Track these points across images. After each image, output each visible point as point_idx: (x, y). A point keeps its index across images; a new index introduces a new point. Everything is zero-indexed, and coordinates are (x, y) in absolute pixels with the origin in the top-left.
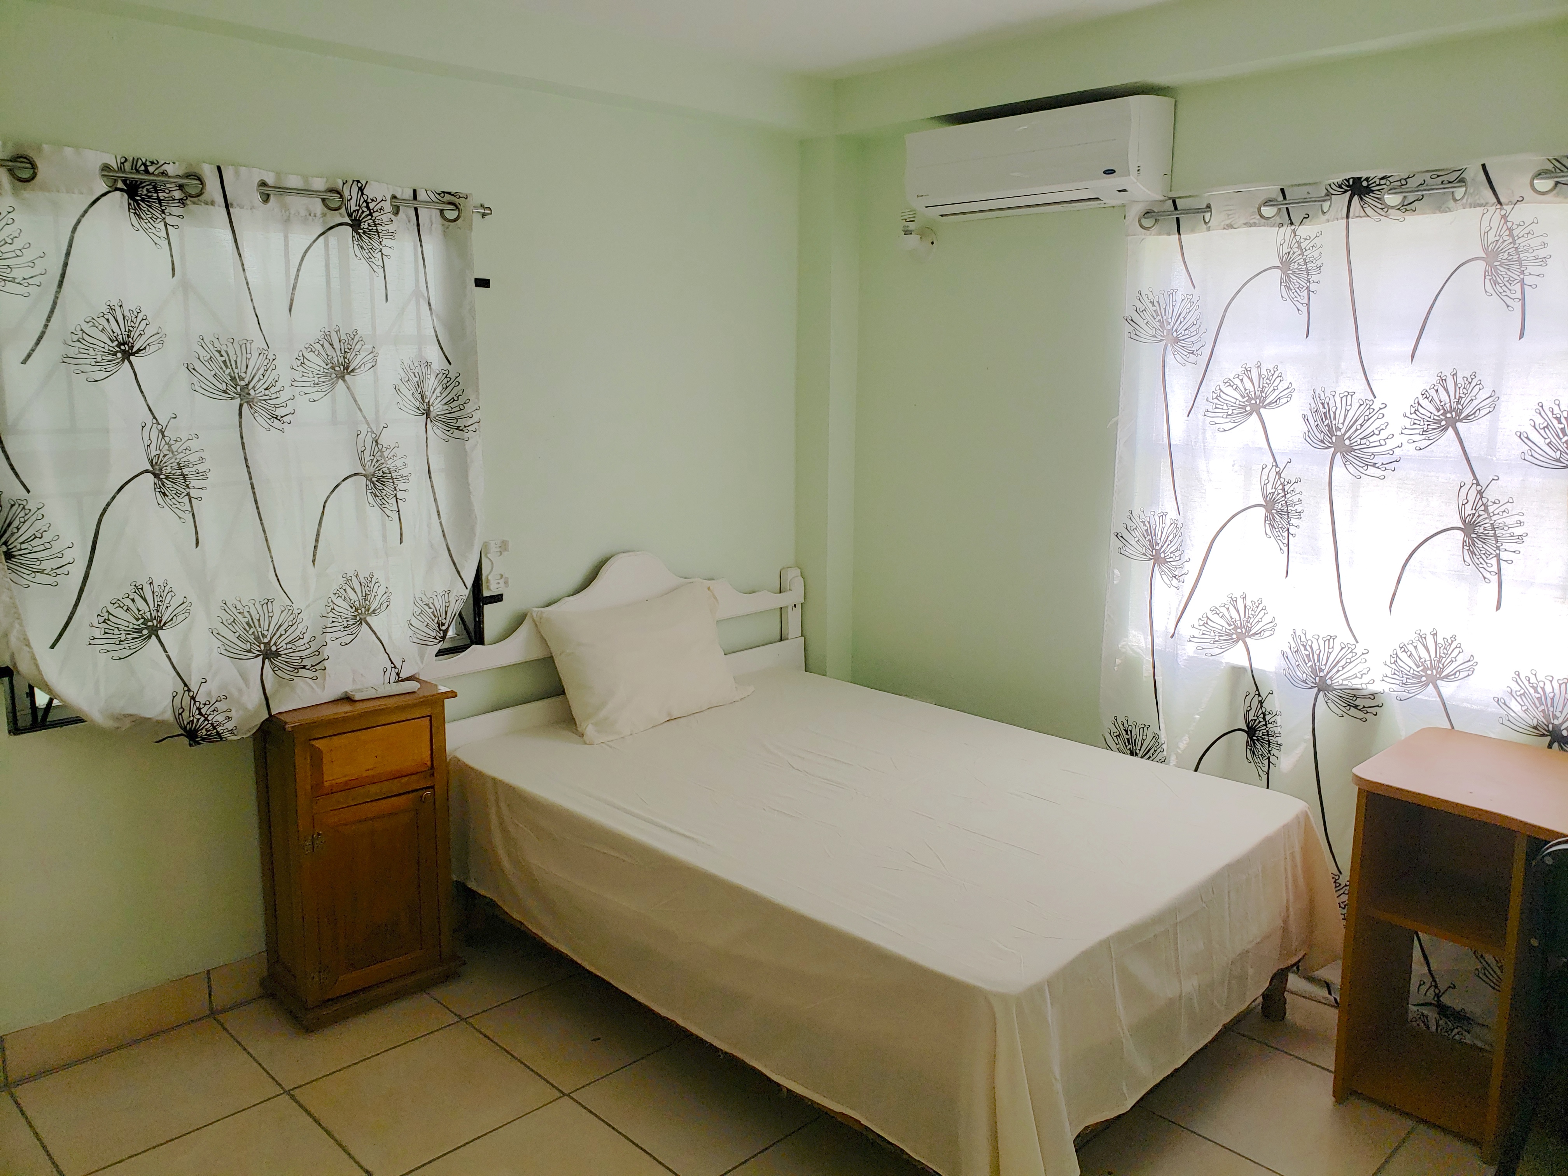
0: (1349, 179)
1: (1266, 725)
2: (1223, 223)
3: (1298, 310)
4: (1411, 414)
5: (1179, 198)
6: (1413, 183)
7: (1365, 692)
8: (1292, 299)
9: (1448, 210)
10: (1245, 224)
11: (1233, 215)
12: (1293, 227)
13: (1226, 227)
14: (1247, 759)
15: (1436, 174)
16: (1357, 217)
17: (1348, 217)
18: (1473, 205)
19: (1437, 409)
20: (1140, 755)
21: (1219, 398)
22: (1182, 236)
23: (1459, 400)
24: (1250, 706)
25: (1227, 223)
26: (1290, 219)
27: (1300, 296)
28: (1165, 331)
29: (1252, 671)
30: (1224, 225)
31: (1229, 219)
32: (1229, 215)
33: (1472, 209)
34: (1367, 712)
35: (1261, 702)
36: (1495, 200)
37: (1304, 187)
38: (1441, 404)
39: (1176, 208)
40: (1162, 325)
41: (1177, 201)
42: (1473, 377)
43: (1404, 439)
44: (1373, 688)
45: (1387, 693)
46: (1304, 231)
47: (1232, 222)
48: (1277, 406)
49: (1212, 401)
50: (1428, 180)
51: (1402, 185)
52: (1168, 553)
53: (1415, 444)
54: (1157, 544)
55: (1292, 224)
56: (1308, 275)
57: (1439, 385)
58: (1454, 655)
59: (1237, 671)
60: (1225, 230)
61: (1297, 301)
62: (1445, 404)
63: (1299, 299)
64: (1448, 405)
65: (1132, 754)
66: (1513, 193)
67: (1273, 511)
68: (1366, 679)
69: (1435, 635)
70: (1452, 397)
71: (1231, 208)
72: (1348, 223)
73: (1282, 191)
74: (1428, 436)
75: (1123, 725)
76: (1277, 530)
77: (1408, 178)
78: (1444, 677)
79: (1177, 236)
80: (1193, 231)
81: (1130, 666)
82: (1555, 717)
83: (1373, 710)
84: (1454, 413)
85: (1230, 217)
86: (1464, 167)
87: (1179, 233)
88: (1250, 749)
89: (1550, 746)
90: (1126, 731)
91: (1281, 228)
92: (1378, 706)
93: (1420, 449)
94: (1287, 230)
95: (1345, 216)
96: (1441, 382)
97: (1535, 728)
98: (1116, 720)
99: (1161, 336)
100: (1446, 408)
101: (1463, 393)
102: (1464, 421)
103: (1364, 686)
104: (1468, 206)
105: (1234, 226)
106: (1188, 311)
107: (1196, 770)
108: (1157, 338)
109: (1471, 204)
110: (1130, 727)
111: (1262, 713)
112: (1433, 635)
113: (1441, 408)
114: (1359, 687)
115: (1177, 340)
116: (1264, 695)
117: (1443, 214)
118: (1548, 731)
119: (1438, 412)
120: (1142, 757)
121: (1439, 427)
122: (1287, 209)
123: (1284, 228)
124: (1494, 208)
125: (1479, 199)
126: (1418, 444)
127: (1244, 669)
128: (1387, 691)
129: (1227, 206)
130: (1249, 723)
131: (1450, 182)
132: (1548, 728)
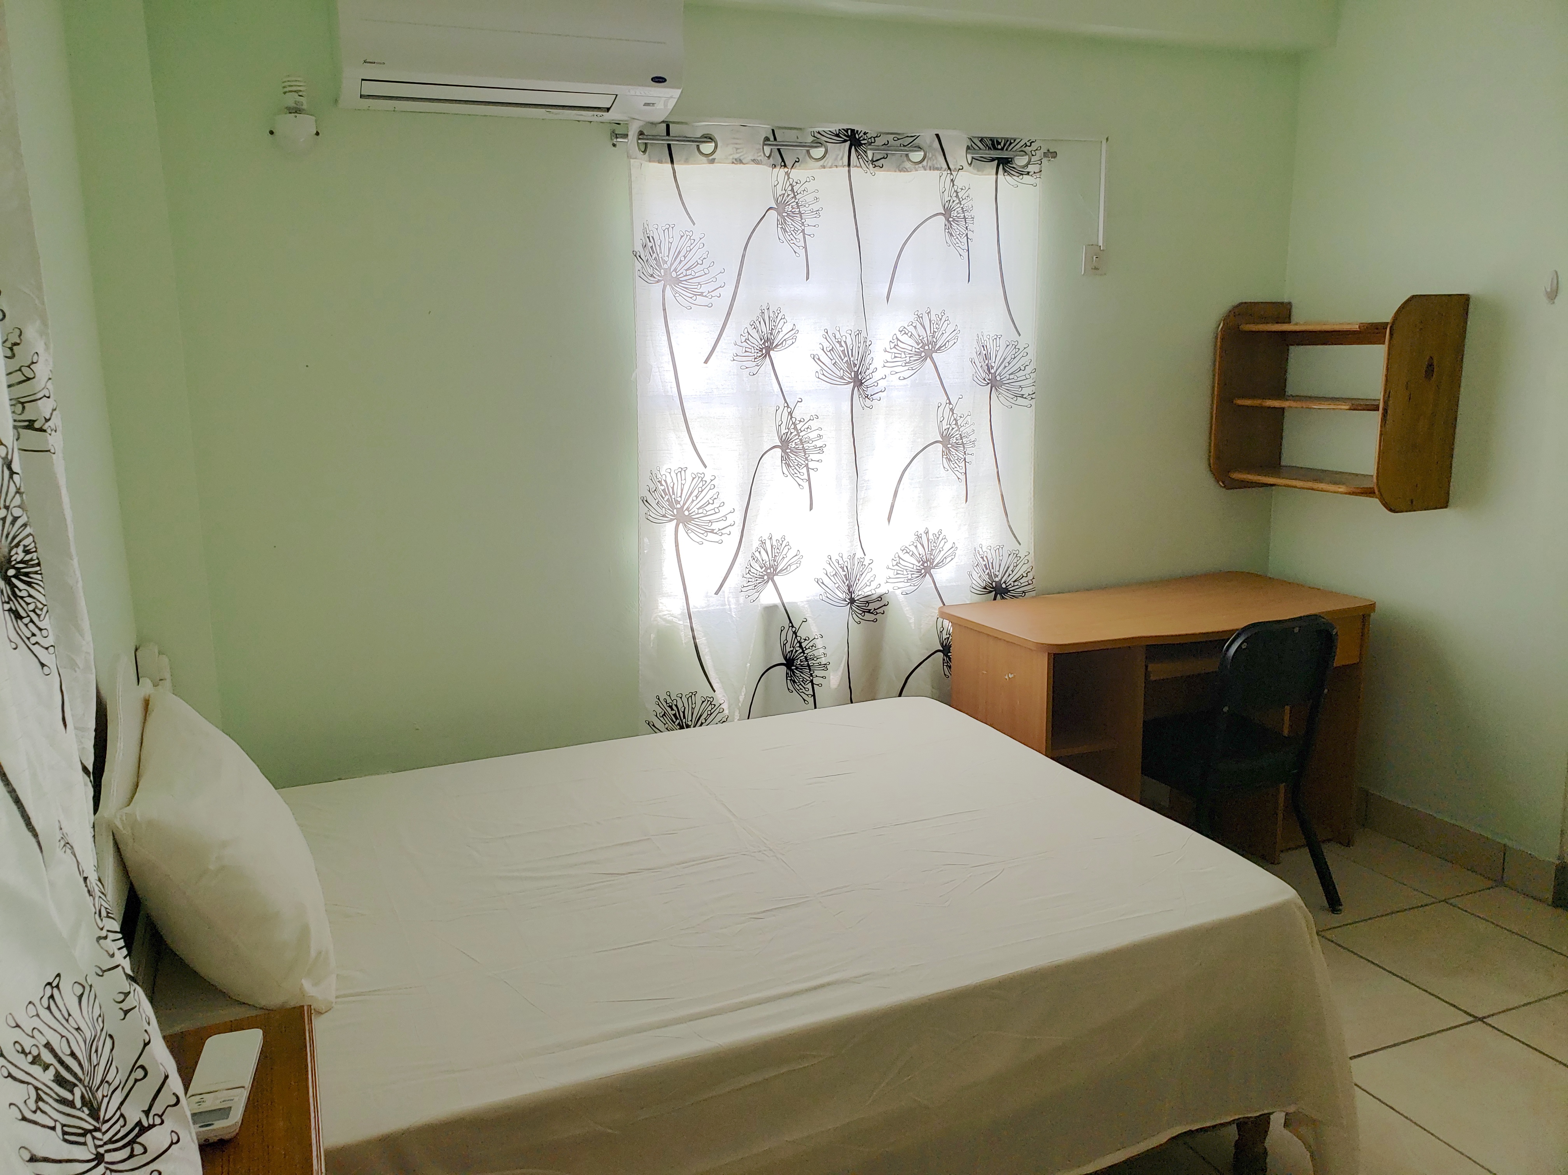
0: (848, 129)
1: (803, 652)
2: (731, 157)
3: (795, 252)
4: (891, 349)
5: (674, 123)
6: (880, 141)
7: (874, 597)
8: (788, 241)
9: (905, 170)
10: (753, 160)
11: (741, 150)
12: (786, 170)
13: (734, 161)
14: (789, 689)
15: (898, 136)
16: (855, 166)
17: (849, 165)
18: (932, 168)
19: (917, 342)
20: (692, 726)
21: (747, 341)
22: (675, 166)
23: (933, 334)
24: (786, 640)
25: (736, 158)
26: (783, 160)
27: (796, 239)
28: (662, 271)
29: (784, 606)
30: (733, 159)
31: (737, 153)
32: (737, 149)
33: (932, 171)
34: (877, 613)
35: (795, 633)
36: (946, 166)
37: (795, 131)
38: (920, 339)
39: (668, 133)
40: (659, 264)
41: (671, 126)
42: (943, 314)
43: (887, 371)
44: (880, 591)
45: (891, 592)
46: (797, 174)
47: (740, 156)
48: (783, 348)
49: (741, 344)
50: (892, 142)
51: (872, 143)
52: (695, 509)
53: (898, 375)
54: (678, 502)
55: (785, 166)
56: (802, 219)
57: (917, 322)
58: (941, 546)
59: (770, 610)
60: (733, 165)
61: (794, 243)
62: (923, 338)
63: (795, 241)
64: (925, 339)
65: (682, 728)
66: (957, 161)
67: (788, 451)
68: (873, 585)
69: (927, 533)
70: (928, 332)
71: (738, 141)
72: (849, 171)
73: (773, 131)
74: (912, 366)
75: (666, 702)
76: (793, 468)
77: (877, 137)
78: (935, 566)
79: (670, 165)
80: (687, 161)
81: (665, 636)
82: (996, 576)
83: (880, 610)
84: (930, 346)
85: (738, 151)
86: (918, 135)
87: (672, 162)
88: (790, 680)
89: (995, 599)
90: (671, 707)
91: (774, 169)
92: (885, 605)
93: (905, 379)
94: (783, 171)
95: (847, 164)
96: (918, 319)
97: (985, 588)
98: (659, 699)
99: (659, 276)
100: (924, 342)
101: (937, 328)
102: (938, 352)
103: (874, 592)
104: (928, 168)
105: (743, 161)
106: (688, 249)
107: (748, 718)
108: (654, 277)
109: (930, 167)
110: (675, 701)
111: (798, 642)
112: (926, 533)
113: (920, 341)
114: (870, 593)
115: (678, 281)
116: (796, 625)
117: (902, 173)
118: (993, 588)
119: (918, 345)
120: (694, 727)
121: (920, 358)
122: (779, 150)
123: (776, 170)
124: (946, 172)
125: (936, 163)
126: (902, 375)
127: (775, 607)
128: (891, 590)
129: (734, 138)
130: (787, 655)
131: (904, 146)
132: (992, 585)
